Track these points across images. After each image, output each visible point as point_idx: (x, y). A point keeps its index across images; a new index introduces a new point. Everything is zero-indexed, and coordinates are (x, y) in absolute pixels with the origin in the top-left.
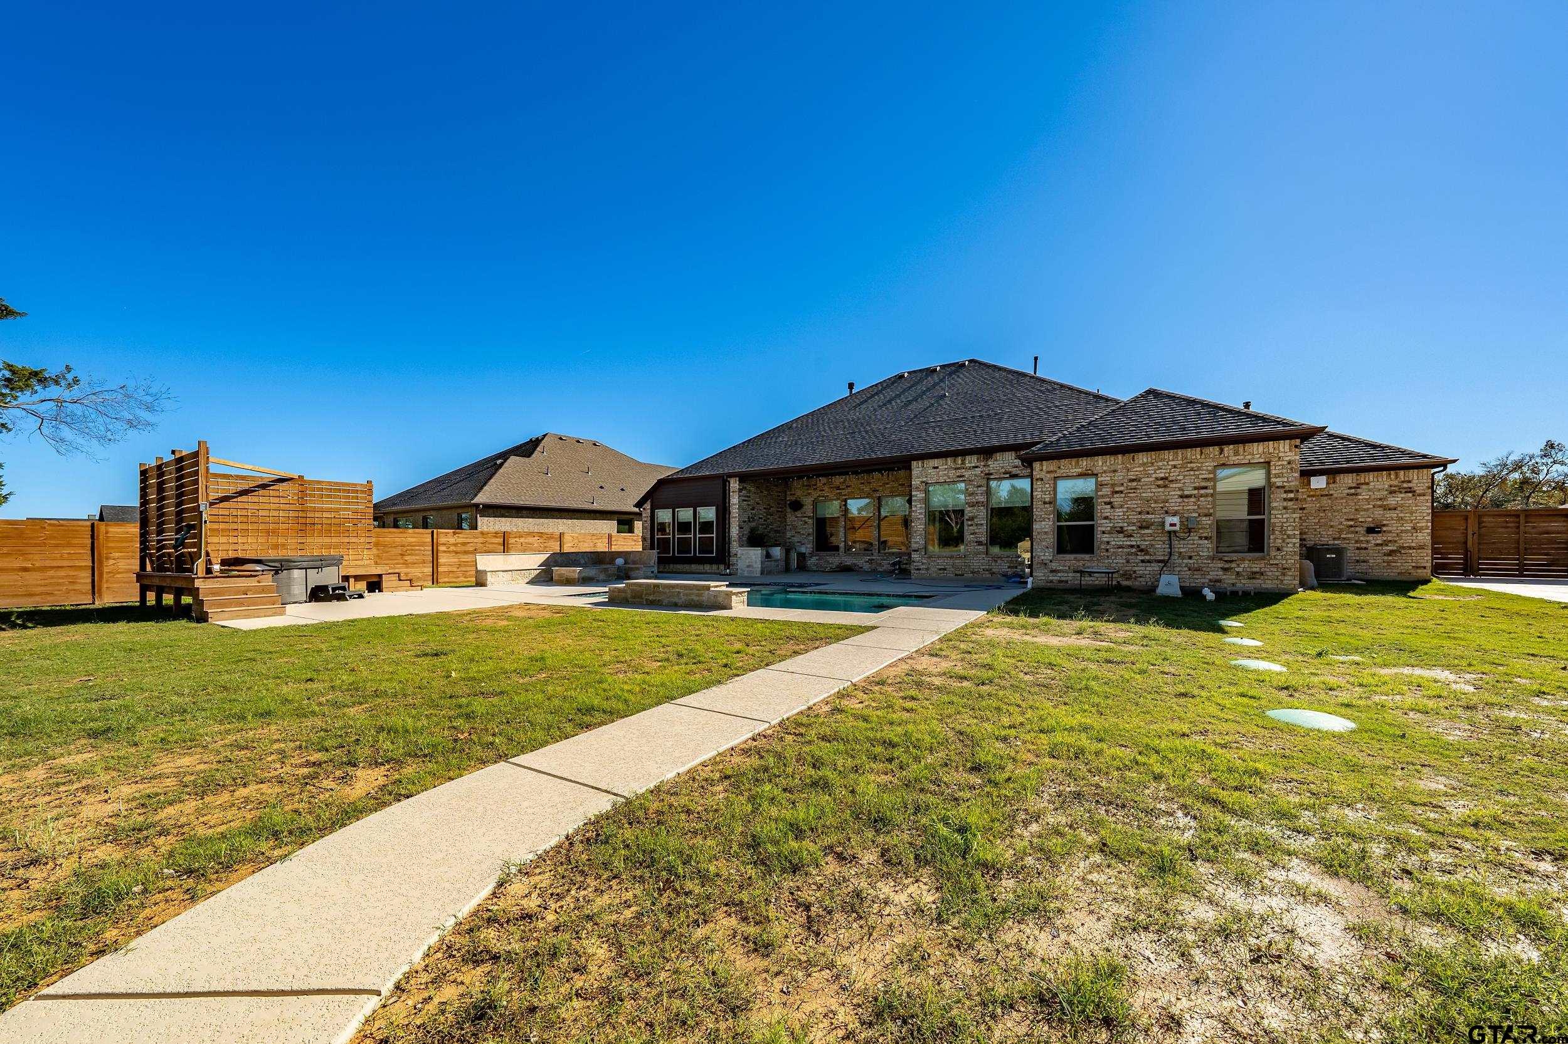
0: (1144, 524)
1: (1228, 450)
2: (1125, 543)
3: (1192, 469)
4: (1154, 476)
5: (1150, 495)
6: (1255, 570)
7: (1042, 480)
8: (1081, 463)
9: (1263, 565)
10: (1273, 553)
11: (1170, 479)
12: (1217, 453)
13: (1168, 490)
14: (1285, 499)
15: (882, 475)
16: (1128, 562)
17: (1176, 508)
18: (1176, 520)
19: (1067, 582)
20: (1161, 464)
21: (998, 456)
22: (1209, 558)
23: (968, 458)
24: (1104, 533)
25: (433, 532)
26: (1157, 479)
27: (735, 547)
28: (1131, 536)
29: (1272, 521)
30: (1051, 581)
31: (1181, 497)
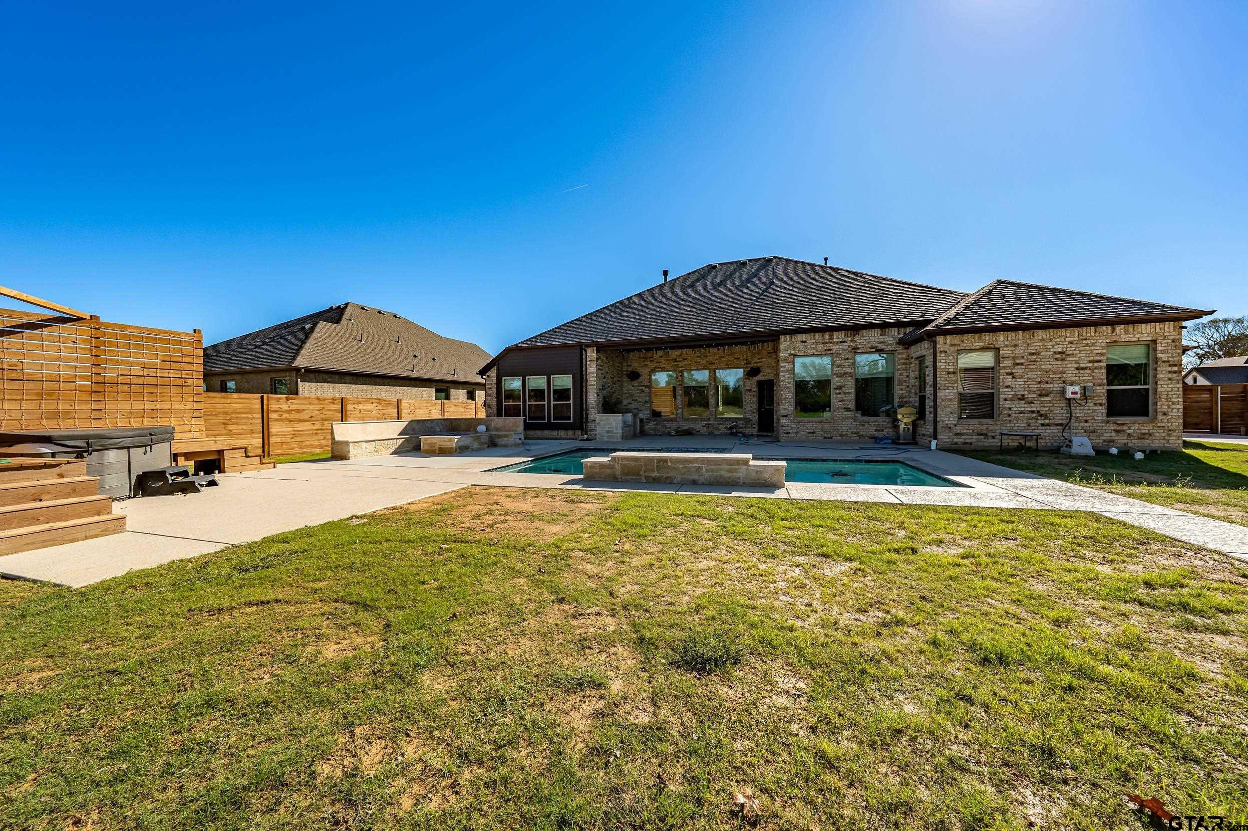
0: (1044, 392)
1: (1120, 329)
2: (1026, 409)
3: (1087, 345)
4: (1052, 350)
5: (1049, 366)
6: (1143, 431)
7: (946, 352)
8: (983, 338)
9: (1151, 428)
10: (1160, 417)
11: (1067, 353)
12: (1109, 332)
13: (1066, 362)
14: (1170, 372)
15: (718, 350)
16: (1029, 425)
17: (1073, 379)
18: (1077, 388)
19: (971, 444)
20: (1058, 340)
21: (864, 332)
22: (1103, 421)
23: (835, 334)
24: (1006, 400)
25: (262, 398)
26: (1055, 353)
27: (594, 414)
28: (1032, 403)
29: (1158, 390)
30: (956, 443)
31: (1077, 369)
